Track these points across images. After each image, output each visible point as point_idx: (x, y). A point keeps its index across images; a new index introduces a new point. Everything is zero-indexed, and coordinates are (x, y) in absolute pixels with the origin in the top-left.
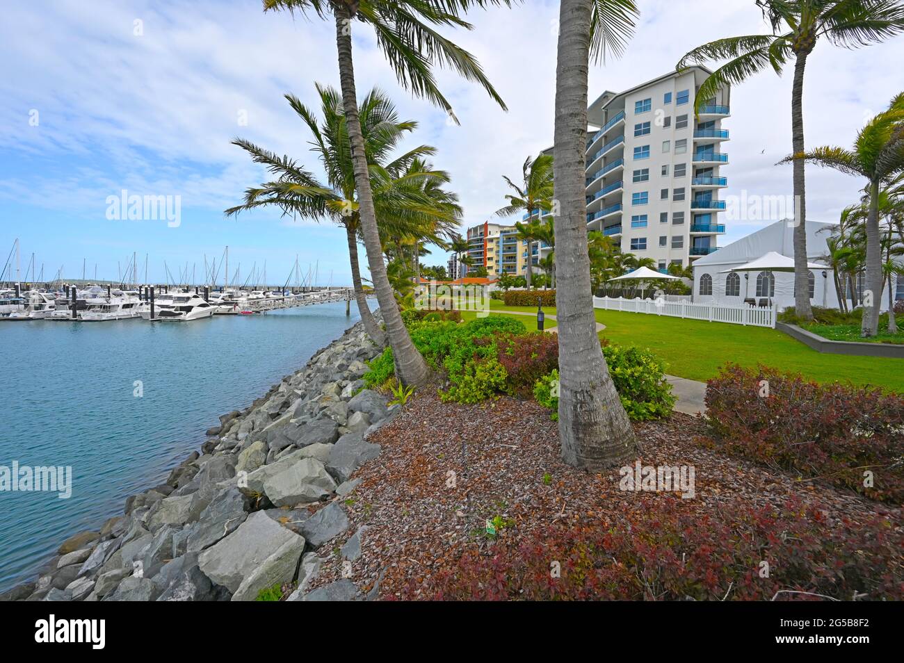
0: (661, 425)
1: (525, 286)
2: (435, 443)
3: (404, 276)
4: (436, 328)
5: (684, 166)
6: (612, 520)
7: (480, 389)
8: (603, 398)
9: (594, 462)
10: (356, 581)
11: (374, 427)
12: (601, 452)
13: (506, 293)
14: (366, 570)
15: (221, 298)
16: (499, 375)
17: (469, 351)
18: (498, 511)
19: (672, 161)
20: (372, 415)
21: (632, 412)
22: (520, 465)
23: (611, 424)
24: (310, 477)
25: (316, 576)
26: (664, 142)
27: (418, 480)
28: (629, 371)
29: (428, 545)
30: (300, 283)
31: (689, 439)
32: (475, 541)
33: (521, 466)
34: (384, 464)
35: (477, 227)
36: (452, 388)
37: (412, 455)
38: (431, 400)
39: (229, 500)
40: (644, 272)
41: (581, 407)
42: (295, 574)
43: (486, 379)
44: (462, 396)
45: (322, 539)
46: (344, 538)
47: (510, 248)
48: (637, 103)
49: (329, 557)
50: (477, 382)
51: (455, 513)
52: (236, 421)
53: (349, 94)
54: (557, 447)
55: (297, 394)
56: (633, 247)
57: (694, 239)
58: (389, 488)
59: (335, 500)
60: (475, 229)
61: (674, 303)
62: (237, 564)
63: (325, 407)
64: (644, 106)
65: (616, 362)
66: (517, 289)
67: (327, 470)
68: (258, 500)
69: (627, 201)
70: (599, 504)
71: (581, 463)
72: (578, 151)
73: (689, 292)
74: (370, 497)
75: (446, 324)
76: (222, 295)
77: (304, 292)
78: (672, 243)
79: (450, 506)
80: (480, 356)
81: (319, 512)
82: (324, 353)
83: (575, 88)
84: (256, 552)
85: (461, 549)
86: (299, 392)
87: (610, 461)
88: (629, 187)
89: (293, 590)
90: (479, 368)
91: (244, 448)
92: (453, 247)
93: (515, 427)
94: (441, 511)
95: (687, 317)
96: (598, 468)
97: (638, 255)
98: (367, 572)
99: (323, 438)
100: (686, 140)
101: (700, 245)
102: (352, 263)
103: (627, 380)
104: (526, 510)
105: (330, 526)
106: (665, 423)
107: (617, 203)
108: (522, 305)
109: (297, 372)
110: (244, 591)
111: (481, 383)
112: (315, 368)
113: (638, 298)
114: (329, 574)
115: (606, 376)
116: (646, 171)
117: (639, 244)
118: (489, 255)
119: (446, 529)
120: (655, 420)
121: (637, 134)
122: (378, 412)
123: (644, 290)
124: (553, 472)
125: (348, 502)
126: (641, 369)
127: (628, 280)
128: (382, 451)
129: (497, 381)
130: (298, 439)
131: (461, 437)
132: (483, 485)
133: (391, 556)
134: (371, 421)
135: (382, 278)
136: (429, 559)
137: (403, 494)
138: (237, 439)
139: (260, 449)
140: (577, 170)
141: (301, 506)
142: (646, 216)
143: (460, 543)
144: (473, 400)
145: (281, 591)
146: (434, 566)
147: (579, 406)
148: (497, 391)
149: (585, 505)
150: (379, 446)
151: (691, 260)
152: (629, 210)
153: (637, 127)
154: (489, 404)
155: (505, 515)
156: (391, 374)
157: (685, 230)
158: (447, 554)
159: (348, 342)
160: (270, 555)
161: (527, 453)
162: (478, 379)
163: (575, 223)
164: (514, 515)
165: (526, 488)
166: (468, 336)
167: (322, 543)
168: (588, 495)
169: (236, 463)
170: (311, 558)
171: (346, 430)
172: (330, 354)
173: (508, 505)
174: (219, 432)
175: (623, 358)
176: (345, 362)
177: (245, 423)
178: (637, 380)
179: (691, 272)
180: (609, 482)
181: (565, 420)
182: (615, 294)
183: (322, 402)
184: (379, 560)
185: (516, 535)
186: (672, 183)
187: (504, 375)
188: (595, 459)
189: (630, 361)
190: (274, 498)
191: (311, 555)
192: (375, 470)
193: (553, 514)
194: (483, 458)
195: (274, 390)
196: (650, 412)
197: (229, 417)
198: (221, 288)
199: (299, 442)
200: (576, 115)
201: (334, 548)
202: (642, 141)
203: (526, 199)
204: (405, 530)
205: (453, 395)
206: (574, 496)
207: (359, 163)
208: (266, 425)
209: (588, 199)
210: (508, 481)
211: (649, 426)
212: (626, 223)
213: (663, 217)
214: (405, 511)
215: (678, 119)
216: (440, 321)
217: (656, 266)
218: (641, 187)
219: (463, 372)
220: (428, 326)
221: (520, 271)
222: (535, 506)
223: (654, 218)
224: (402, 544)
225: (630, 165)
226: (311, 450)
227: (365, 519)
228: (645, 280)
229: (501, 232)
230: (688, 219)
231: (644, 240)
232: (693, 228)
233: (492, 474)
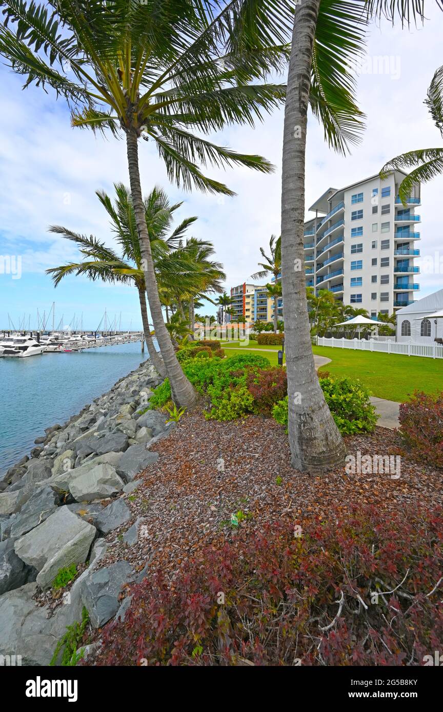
0: (367, 437)
1: (273, 330)
2: (198, 452)
3: (183, 324)
4: (204, 363)
5: (388, 241)
6: (325, 514)
7: (234, 410)
8: (320, 419)
9: (315, 468)
10: (132, 562)
11: (155, 439)
12: (320, 461)
13: (259, 335)
14: (140, 553)
15: (49, 340)
16: (248, 400)
17: (227, 381)
18: (241, 507)
19: (379, 239)
20: (154, 430)
21: (345, 428)
22: (260, 469)
23: (327, 439)
24: (104, 479)
25: (103, 558)
26: (373, 224)
27: (184, 481)
28: (342, 397)
29: (187, 533)
30: (108, 328)
31: (387, 448)
32: (222, 530)
33: (261, 471)
34: (160, 468)
35: (238, 287)
36: (214, 409)
37: (181, 461)
38: (198, 418)
39: (44, 496)
40: (360, 319)
41: (304, 426)
42: (88, 556)
43: (238, 402)
44: (220, 416)
45: (111, 528)
46: (126, 527)
47: (262, 302)
48: (353, 196)
49: (114, 542)
50: (231, 405)
51: (210, 508)
52: (57, 433)
53: (137, 193)
54: (288, 455)
55: (102, 413)
56: (353, 301)
57: (397, 294)
58: (162, 488)
59: (122, 496)
60: (237, 289)
61: (381, 342)
62: (43, 549)
63: (120, 424)
64: (358, 198)
65: (332, 390)
66: (267, 332)
67: (118, 472)
68: (66, 495)
69: (347, 267)
70: (317, 501)
71: (305, 468)
72: (298, 236)
73: (394, 333)
74: (148, 494)
75: (211, 360)
76: (50, 338)
77: (111, 335)
78: (381, 298)
79: (206, 502)
80: (234, 385)
81: (109, 506)
82: (124, 381)
83: (295, 190)
84: (58, 539)
85: (211, 537)
86: (103, 411)
87: (326, 467)
88: (348, 258)
89: (86, 569)
90: (233, 394)
91: (60, 454)
92: (220, 302)
93: (258, 440)
94: (199, 506)
95: (392, 352)
96: (318, 472)
97: (356, 306)
98: (141, 555)
99: (116, 448)
100: (389, 223)
101: (401, 299)
102: (142, 315)
103: (340, 404)
104: (262, 506)
105: (116, 517)
106: (370, 436)
107: (339, 269)
108: (270, 344)
109: (103, 396)
110: (46, 571)
111: (234, 406)
112: (117, 393)
113: (356, 339)
114: (113, 556)
115: (322, 402)
116: (361, 245)
117: (356, 299)
118: (247, 307)
119: (202, 521)
120: (363, 434)
121: (353, 219)
122: (158, 428)
123: (361, 333)
124: (284, 475)
125: (131, 498)
126: (351, 395)
127: (349, 325)
128: (159, 458)
129: (247, 404)
130: (98, 448)
131: (218, 447)
132: (232, 486)
133: (159, 542)
134: (153, 434)
135: (161, 327)
136: (188, 544)
137: (172, 492)
138: (56, 447)
139: (70, 456)
140: (298, 249)
141: (97, 501)
142: (361, 278)
143: (211, 532)
144: (229, 419)
145: (76, 569)
146: (191, 551)
147: (302, 425)
148: (247, 411)
149: (306, 502)
150: (157, 454)
151: (395, 310)
152: (348, 274)
153: (354, 213)
154: (240, 421)
155: (246, 510)
156: (169, 399)
157: (390, 288)
158: (201, 541)
159: (142, 372)
160: (68, 541)
161: (266, 460)
162: (232, 403)
163: (297, 289)
164: (253, 510)
165: (263, 488)
166: (227, 369)
167: (111, 530)
168: (309, 494)
169: (53, 466)
170: (101, 543)
171: (135, 441)
172: (128, 382)
173: (249, 502)
174: (45, 441)
175: (338, 387)
176: (137, 389)
177: (62, 435)
178: (349, 404)
179: (395, 319)
180: (325, 483)
181: (293, 436)
182: (339, 335)
183: (118, 419)
184: (150, 545)
185: (254, 526)
186: (379, 254)
187: (251, 399)
188: (315, 465)
189: (343, 389)
190: (76, 495)
191: (101, 541)
192: (153, 473)
193: (282, 509)
194: (233, 464)
195: (86, 409)
196: (358, 428)
197: (52, 430)
198: (49, 333)
199: (98, 451)
200: (296, 209)
201: (118, 535)
202: (357, 224)
203: (273, 266)
204: (171, 521)
205: (214, 414)
206: (298, 495)
207: (144, 243)
208: (77, 437)
209: (319, 266)
210: (250, 482)
211: (358, 438)
212: (347, 283)
213: (374, 279)
214: (172, 506)
215: (383, 207)
216: (208, 358)
217: (369, 315)
218: (357, 257)
219: (220, 398)
220: (198, 361)
221: (270, 319)
222: (269, 502)
223: (367, 280)
224: (169, 532)
225: (349, 241)
226: (106, 457)
227: (143, 512)
228: (361, 325)
229: (256, 290)
230: (392, 280)
231: (360, 296)
232: (396, 287)
233: (239, 476)
